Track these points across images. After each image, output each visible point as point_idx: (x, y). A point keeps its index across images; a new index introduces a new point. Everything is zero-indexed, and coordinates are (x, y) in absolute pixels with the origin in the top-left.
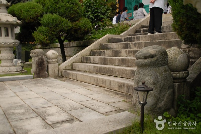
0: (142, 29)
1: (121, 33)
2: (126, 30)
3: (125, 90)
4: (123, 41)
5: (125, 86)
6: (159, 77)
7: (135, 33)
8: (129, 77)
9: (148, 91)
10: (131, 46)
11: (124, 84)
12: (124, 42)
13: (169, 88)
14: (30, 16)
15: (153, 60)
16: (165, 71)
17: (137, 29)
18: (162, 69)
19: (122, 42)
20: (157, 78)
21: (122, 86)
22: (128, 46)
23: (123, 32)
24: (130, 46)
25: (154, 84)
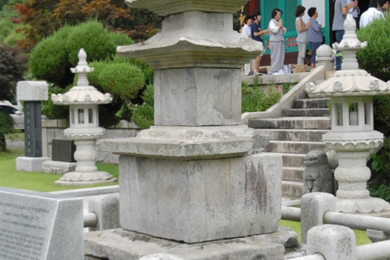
0: (305, 100)
1: (269, 107)
2: (276, 102)
3: (291, 192)
4: (275, 125)
5: (291, 187)
6: (321, 173)
7: (292, 108)
8: (293, 178)
9: (313, 180)
10: (291, 136)
11: (289, 186)
12: (278, 128)
13: (329, 181)
14: (130, 89)
15: (316, 161)
16: (325, 168)
17: (295, 99)
18: (323, 167)
19: (275, 128)
20: (319, 173)
21: (286, 188)
22: (285, 136)
23: (270, 105)
24: (289, 136)
25: (318, 177)
